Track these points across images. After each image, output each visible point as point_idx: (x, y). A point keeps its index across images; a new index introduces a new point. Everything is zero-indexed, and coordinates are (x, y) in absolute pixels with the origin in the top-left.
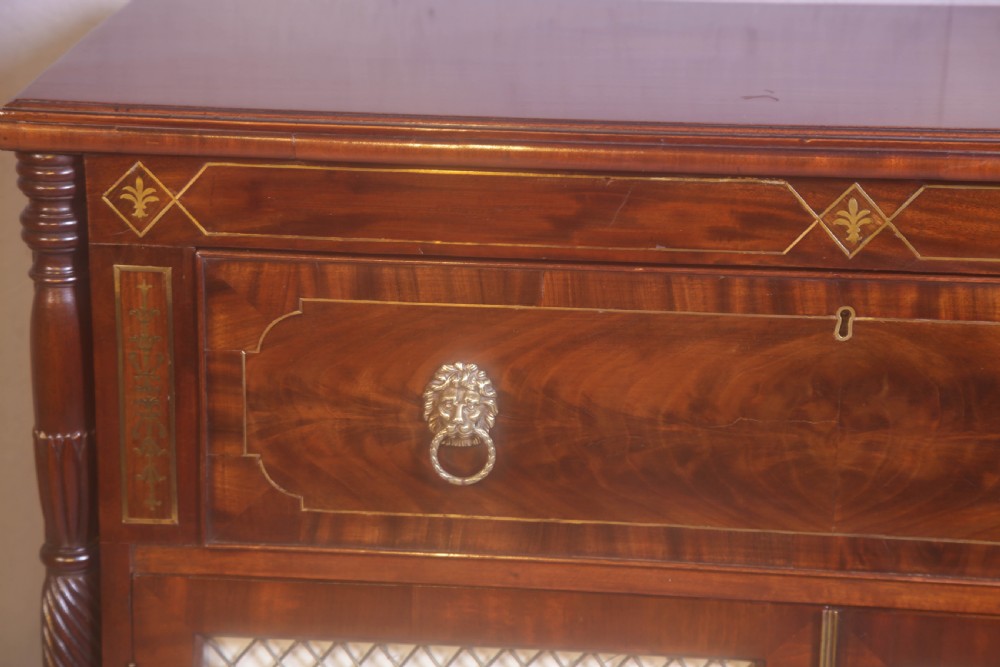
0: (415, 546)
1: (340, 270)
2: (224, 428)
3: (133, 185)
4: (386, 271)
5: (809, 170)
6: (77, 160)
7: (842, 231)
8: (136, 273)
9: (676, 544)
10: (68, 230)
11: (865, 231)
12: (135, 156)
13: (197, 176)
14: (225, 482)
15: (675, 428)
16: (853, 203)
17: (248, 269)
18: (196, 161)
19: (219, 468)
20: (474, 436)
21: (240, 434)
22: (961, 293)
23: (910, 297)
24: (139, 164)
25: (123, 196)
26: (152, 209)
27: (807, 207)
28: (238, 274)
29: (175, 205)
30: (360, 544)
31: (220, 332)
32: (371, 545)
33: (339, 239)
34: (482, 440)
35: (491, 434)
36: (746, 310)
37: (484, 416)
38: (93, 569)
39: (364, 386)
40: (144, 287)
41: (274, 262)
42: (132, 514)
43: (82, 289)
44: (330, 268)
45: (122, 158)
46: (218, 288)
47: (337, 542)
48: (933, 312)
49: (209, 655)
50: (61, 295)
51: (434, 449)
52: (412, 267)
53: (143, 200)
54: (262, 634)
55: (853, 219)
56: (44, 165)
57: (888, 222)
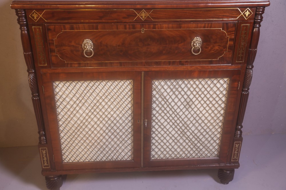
0: (83, 67)
1: (67, 26)
2: (52, 51)
3: (34, 14)
4: (75, 26)
5: (137, 8)
6: (25, 10)
7: (142, 17)
8: (36, 28)
9: (121, 64)
10: (25, 21)
11: (145, 16)
12: (34, 9)
13: (44, 12)
14: (53, 58)
15: (120, 47)
16: (143, 12)
17: (53, 26)
18: (44, 9)
19: (52, 57)
20: (90, 50)
21: (55, 52)
22: (159, 25)
23: (152, 26)
24: (34, 10)
25: (33, 16)
26: (37, 18)
27: (137, 13)
28: (52, 27)
29: (41, 17)
30: (75, 67)
31: (50, 36)
32: (76, 67)
33: (67, 21)
34: (91, 51)
35: (93, 50)
36: (129, 29)
37: (91, 47)
38: (35, 73)
39: (73, 43)
40: (37, 30)
41: (57, 25)
42: (40, 64)
43: (28, 30)
44: (66, 26)
45: (33, 9)
46: (49, 29)
47: (71, 67)
48: (155, 28)
49: (54, 84)
50: (25, 32)
51: (84, 52)
52: (79, 25)
53: (36, 16)
54: (61, 80)
55: (143, 15)
56: (19, 11)
57: (148, 15)
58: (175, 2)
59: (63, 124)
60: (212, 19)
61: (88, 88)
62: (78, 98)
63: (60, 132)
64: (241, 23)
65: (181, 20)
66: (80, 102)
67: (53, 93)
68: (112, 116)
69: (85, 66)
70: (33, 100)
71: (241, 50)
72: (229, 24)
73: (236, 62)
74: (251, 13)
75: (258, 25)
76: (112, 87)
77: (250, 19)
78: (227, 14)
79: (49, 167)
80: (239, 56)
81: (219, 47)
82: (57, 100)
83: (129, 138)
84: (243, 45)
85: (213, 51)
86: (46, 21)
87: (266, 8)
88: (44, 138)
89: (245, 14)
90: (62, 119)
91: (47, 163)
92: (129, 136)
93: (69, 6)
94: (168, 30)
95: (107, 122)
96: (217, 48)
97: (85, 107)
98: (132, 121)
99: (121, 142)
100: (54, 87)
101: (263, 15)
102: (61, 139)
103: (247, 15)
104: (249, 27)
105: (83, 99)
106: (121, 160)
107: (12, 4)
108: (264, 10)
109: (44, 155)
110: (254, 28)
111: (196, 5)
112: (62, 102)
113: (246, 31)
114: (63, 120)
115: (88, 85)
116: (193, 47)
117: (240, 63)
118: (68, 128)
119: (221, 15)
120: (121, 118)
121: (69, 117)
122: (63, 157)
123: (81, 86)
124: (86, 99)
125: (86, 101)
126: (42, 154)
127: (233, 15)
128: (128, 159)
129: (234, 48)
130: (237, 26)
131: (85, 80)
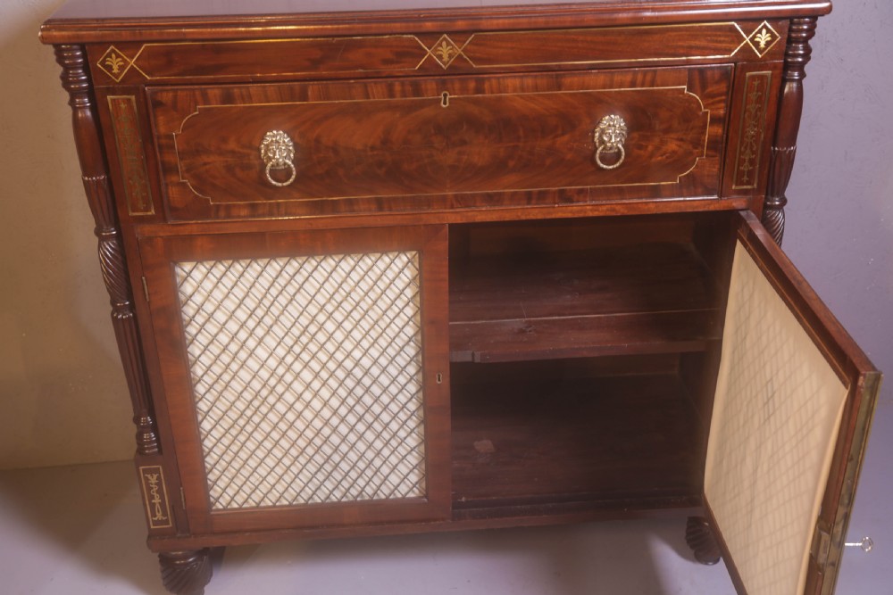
0: (264, 215)
1: (214, 92)
2: (170, 169)
3: (111, 57)
4: (235, 90)
5: (424, 30)
6: (82, 47)
7: (440, 57)
8: (118, 99)
9: (380, 204)
10: (83, 81)
11: (450, 56)
12: (110, 43)
13: (140, 51)
14: (173, 193)
15: (375, 153)
16: (444, 43)
17: (171, 94)
18: (138, 44)
19: (170, 187)
20: (285, 164)
21: (177, 171)
22: (494, 81)
23: (472, 85)
24: (112, 47)
25: (107, 63)
26: (121, 68)
27: (424, 47)
28: (166, 97)
29: (132, 66)
30: (239, 217)
31: (161, 125)
32: (244, 217)
34: (289, 166)
35: (293, 162)
36: (402, 97)
37: (288, 155)
38: (119, 237)
39: (232, 145)
40: (123, 106)
41: (183, 90)
42: (133, 211)
43: (94, 108)
44: (209, 91)
45: (107, 44)
46: (158, 104)
47: (229, 217)
48: (483, 92)
49: (178, 270)
50: (85, 113)
51: (268, 171)
52: (248, 88)
53: (116, 64)
54: (200, 259)
55: (445, 51)
56: (67, 50)
57: (460, 51)
58: (540, 8)
59: (208, 391)
60: (656, 59)
61: (282, 281)
62: (253, 312)
63: (200, 418)
64: (745, 69)
65: (559, 66)
66: (258, 324)
67: (176, 297)
68: (356, 365)
69: (271, 215)
70: (115, 320)
71: (748, 151)
72: (709, 73)
73: (734, 187)
74: (774, 37)
75: (796, 74)
76: (355, 276)
77: (771, 55)
78: (703, 43)
79: (171, 525)
80: (741, 168)
81: (678, 143)
82: (187, 318)
83: (412, 431)
84: (753, 136)
85: (660, 158)
86: (148, 78)
87: (820, 21)
88: (151, 438)
89: (757, 39)
90: (205, 378)
91: (165, 514)
92: (412, 424)
93: (218, 30)
94: (521, 97)
95: (341, 383)
96: (672, 146)
97: (274, 338)
98: (420, 377)
99: (387, 443)
100: (178, 280)
101: (810, 42)
102: (202, 437)
103: (762, 45)
104: (769, 79)
105: (266, 313)
106: (387, 498)
107: (42, 30)
108: (815, 26)
109: (152, 488)
110: (784, 81)
111: (606, 16)
112: (202, 326)
113: (760, 93)
114: (208, 379)
115: (281, 271)
116: (600, 145)
117: (745, 192)
118: (223, 404)
119: (682, 47)
120: (384, 370)
121: (225, 371)
122: (211, 493)
123: (260, 274)
124: (277, 313)
125: (277, 320)
126: (148, 484)
127: (719, 45)
128: (411, 495)
129: (724, 145)
130: (733, 79)
131: (273, 255)
